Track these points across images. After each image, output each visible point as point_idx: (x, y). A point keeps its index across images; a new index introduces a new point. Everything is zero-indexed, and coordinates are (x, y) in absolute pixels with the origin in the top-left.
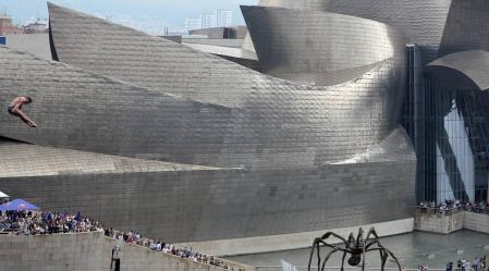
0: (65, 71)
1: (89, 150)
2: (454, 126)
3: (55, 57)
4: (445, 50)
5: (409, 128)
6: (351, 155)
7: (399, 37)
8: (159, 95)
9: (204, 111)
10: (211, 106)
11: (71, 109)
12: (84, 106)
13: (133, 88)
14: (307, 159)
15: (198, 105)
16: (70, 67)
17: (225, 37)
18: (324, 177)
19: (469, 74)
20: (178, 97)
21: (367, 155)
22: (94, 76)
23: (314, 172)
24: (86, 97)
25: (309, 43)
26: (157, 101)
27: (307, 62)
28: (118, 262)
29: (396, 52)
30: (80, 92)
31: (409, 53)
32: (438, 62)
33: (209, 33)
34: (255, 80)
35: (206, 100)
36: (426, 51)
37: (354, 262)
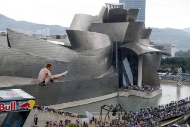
0: (14, 51)
1: (22, 77)
3: (10, 46)
4: (124, 43)
6: (101, 75)
7: (111, 39)
8: (45, 58)
9: (59, 63)
10: (61, 62)
11: (16, 64)
12: (20, 63)
13: (37, 57)
14: (88, 77)
15: (57, 62)
16: (15, 49)
17: (57, 38)
18: (94, 82)
19: (133, 50)
20: (51, 59)
21: (105, 74)
22: (24, 53)
23: (91, 81)
24: (21, 60)
25: (87, 41)
26: (44, 60)
27: (86, 47)
28: (37, 119)
29: (111, 44)
30: (19, 58)
31: (114, 43)
32: (123, 46)
33: (52, 36)
34: (74, 54)
35: (59, 60)
36: (118, 43)
37: (114, 115)
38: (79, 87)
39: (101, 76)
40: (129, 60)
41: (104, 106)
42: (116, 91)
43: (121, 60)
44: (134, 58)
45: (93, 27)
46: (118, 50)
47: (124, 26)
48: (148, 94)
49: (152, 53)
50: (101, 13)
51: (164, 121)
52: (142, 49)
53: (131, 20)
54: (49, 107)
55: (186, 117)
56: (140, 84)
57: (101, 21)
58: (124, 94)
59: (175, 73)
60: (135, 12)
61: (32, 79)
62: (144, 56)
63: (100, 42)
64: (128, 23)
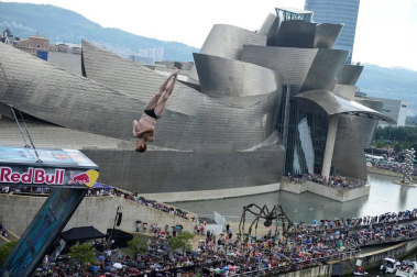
0: (91, 84)
1: (102, 134)
3: (84, 74)
4: (305, 89)
6: (251, 146)
7: (280, 79)
9: (173, 116)
10: (177, 113)
11: (93, 108)
12: (101, 107)
13: (132, 99)
14: (227, 148)
16: (94, 82)
18: (236, 158)
19: (321, 104)
21: (259, 146)
22: (109, 89)
23: (231, 155)
24: (103, 101)
25: (231, 78)
27: (228, 89)
28: (121, 215)
29: (278, 88)
30: (99, 98)
31: (284, 88)
32: (301, 95)
33: (166, 63)
34: (204, 100)
35: (175, 110)
36: (293, 88)
37: (267, 224)
38: (207, 166)
39: (252, 150)
40: (310, 124)
41: (251, 206)
42: (278, 180)
43: (294, 122)
44: (321, 121)
45: (247, 53)
46: (292, 101)
47: (309, 56)
48: (341, 193)
49: (357, 113)
50: (264, 27)
51: (365, 247)
52: (337, 105)
53: (322, 46)
55: (410, 247)
56: (326, 172)
57: (263, 42)
58: (294, 187)
59: (401, 159)
60: (333, 30)
61: (120, 141)
62: (341, 118)
63: (257, 83)
64: (316, 50)
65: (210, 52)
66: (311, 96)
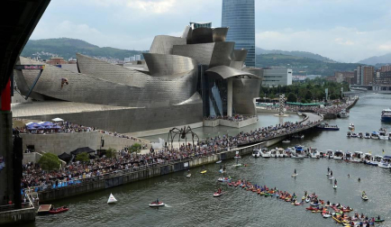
0: (83, 76)
2: (215, 91)
3: (79, 71)
4: (211, 66)
5: (200, 93)
6: (181, 101)
7: (196, 63)
8: (116, 84)
10: (134, 87)
11: (85, 89)
12: (90, 88)
14: (166, 103)
15: (129, 87)
16: (85, 75)
17: (138, 64)
18: (172, 109)
19: (220, 73)
20: (123, 84)
21: (186, 101)
23: (169, 108)
24: (91, 85)
25: (166, 65)
26: (115, 86)
27: (165, 71)
29: (195, 67)
30: (88, 83)
31: (199, 67)
32: (209, 70)
35: (132, 85)
36: (205, 67)
38: (155, 115)
39: (182, 104)
40: (217, 84)
42: (201, 120)
43: (208, 87)
44: (223, 84)
45: (177, 49)
46: (205, 74)
47: (209, 48)
50: (184, 34)
54: (127, 135)
56: (230, 114)
57: (185, 43)
58: (208, 123)
61: (102, 106)
64: (214, 44)
65: (153, 52)
66: (215, 70)
